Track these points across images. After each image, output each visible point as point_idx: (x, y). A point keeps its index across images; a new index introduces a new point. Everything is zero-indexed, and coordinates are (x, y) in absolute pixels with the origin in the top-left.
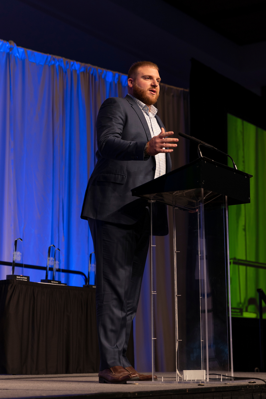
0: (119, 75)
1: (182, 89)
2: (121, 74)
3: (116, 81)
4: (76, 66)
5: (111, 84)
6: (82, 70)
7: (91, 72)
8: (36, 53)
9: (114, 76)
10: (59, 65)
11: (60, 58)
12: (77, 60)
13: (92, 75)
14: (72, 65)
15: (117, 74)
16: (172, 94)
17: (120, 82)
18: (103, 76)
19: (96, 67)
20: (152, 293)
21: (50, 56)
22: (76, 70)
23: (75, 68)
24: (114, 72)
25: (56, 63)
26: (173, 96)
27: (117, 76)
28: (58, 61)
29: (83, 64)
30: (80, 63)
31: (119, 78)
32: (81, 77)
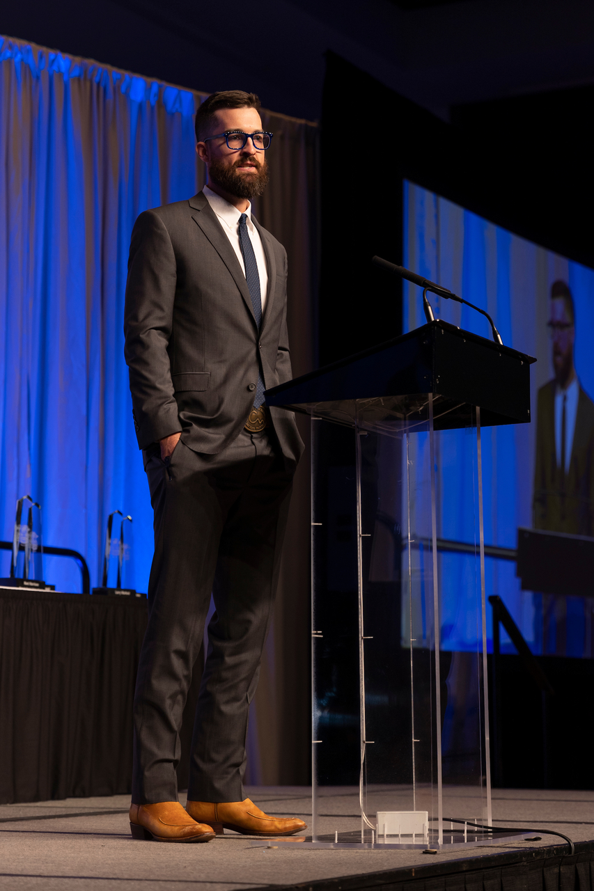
0: (160, 87)
1: (302, 121)
2: (164, 84)
3: (153, 100)
4: (62, 63)
5: (141, 106)
6: (76, 73)
7: (96, 79)
9: (148, 89)
10: (22, 60)
11: (24, 43)
12: (64, 49)
13: (98, 84)
14: (53, 61)
15: (155, 83)
17: (161, 103)
18: (123, 89)
19: (108, 67)
20: (313, 636)
21: (2, 40)
22: (60, 74)
23: (59, 67)
24: (149, 80)
25: (16, 55)
26: (282, 138)
27: (155, 89)
28: (20, 50)
29: (78, 59)
30: (70, 57)
31: (160, 94)
32: (74, 88)
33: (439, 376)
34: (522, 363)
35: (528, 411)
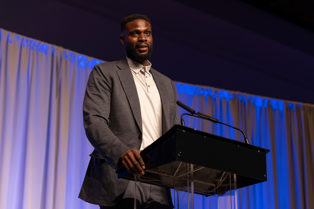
2: (270, 98)
3: (266, 105)
4: (225, 94)
5: (261, 108)
6: (231, 97)
7: (241, 99)
8: (186, 85)
9: (264, 101)
10: (208, 94)
11: (208, 87)
12: (226, 89)
13: (242, 101)
14: (221, 93)
15: (266, 99)
17: (270, 106)
18: (252, 102)
19: (245, 94)
21: (198, 87)
22: (225, 98)
23: (224, 96)
24: (264, 98)
25: (205, 92)
27: (266, 101)
28: (207, 90)
29: (232, 92)
30: (229, 91)
31: (269, 102)
32: (231, 104)
33: (180, 153)
34: (259, 151)
35: (265, 176)
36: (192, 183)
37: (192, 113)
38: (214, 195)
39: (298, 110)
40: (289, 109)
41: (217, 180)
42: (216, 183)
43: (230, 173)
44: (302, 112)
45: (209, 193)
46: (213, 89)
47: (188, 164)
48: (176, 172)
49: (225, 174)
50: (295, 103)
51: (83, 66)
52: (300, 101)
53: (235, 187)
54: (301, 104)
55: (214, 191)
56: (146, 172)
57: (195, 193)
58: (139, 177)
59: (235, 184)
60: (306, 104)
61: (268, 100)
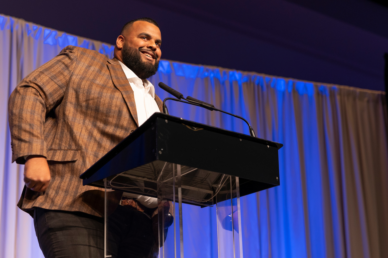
1: (380, 93)
2: (296, 81)
3: (290, 89)
4: (237, 75)
5: (283, 93)
6: (245, 79)
7: (256, 82)
8: (185, 65)
9: (287, 84)
10: (214, 76)
11: (215, 68)
12: (238, 69)
13: (258, 85)
14: (232, 75)
15: (291, 80)
16: (366, 99)
17: (295, 90)
18: (272, 85)
19: (263, 76)
22: (236, 81)
23: (235, 77)
24: (287, 80)
25: (211, 74)
26: (368, 101)
27: (291, 84)
28: (213, 71)
29: (246, 73)
30: (241, 72)
31: (294, 85)
32: (244, 87)
33: (162, 149)
34: (268, 146)
35: (277, 178)
36: (180, 190)
37: (179, 97)
38: (211, 205)
39: (332, 94)
40: (320, 93)
41: (215, 186)
42: (213, 189)
43: (231, 176)
44: (338, 98)
45: (205, 203)
46: (221, 70)
47: (174, 164)
48: (160, 176)
49: (225, 177)
50: (328, 86)
51: (51, 43)
52: (335, 83)
53: (238, 194)
54: (337, 86)
55: (211, 200)
56: (119, 176)
57: (183, 202)
58: (110, 183)
59: (238, 190)
60: (342, 87)
61: (293, 83)
